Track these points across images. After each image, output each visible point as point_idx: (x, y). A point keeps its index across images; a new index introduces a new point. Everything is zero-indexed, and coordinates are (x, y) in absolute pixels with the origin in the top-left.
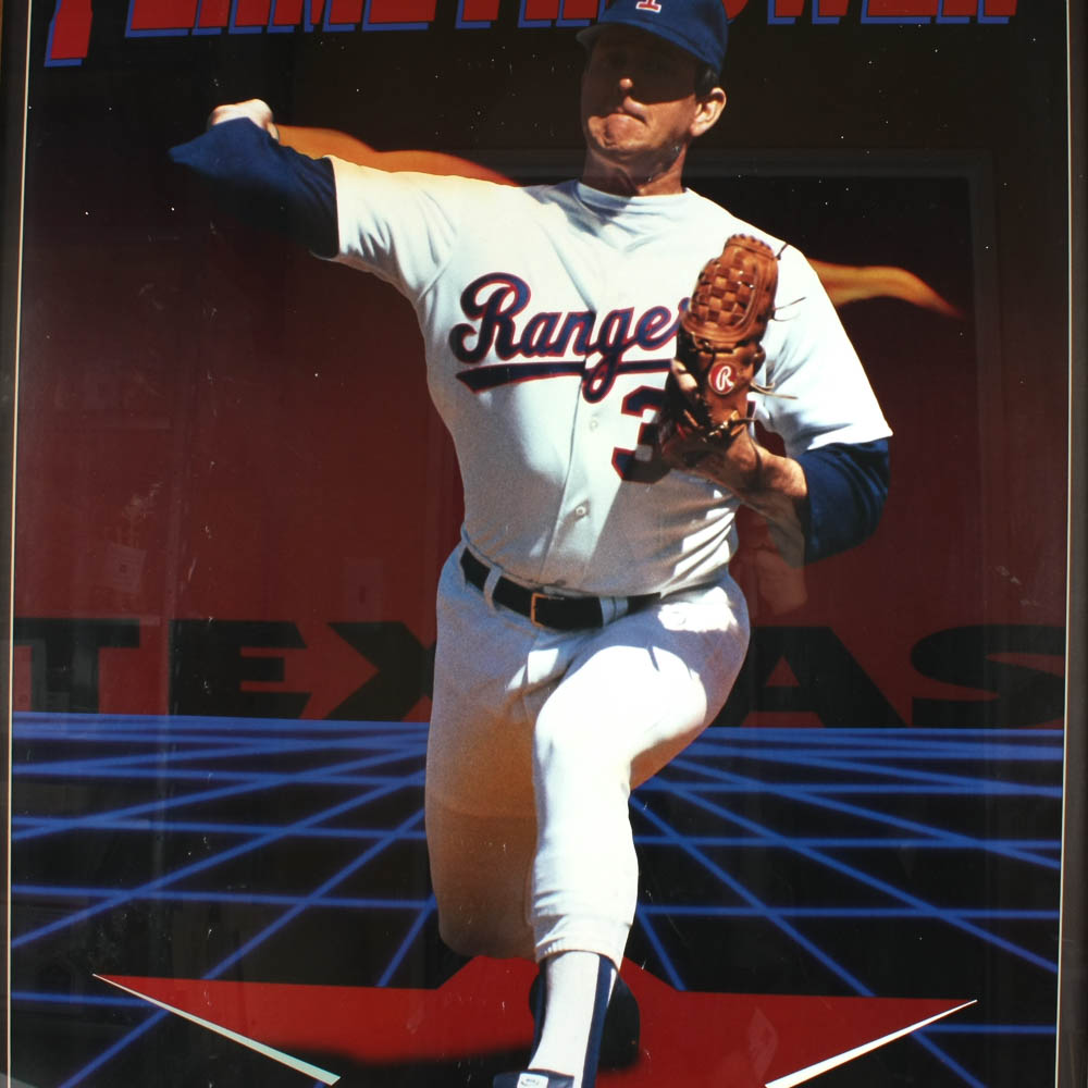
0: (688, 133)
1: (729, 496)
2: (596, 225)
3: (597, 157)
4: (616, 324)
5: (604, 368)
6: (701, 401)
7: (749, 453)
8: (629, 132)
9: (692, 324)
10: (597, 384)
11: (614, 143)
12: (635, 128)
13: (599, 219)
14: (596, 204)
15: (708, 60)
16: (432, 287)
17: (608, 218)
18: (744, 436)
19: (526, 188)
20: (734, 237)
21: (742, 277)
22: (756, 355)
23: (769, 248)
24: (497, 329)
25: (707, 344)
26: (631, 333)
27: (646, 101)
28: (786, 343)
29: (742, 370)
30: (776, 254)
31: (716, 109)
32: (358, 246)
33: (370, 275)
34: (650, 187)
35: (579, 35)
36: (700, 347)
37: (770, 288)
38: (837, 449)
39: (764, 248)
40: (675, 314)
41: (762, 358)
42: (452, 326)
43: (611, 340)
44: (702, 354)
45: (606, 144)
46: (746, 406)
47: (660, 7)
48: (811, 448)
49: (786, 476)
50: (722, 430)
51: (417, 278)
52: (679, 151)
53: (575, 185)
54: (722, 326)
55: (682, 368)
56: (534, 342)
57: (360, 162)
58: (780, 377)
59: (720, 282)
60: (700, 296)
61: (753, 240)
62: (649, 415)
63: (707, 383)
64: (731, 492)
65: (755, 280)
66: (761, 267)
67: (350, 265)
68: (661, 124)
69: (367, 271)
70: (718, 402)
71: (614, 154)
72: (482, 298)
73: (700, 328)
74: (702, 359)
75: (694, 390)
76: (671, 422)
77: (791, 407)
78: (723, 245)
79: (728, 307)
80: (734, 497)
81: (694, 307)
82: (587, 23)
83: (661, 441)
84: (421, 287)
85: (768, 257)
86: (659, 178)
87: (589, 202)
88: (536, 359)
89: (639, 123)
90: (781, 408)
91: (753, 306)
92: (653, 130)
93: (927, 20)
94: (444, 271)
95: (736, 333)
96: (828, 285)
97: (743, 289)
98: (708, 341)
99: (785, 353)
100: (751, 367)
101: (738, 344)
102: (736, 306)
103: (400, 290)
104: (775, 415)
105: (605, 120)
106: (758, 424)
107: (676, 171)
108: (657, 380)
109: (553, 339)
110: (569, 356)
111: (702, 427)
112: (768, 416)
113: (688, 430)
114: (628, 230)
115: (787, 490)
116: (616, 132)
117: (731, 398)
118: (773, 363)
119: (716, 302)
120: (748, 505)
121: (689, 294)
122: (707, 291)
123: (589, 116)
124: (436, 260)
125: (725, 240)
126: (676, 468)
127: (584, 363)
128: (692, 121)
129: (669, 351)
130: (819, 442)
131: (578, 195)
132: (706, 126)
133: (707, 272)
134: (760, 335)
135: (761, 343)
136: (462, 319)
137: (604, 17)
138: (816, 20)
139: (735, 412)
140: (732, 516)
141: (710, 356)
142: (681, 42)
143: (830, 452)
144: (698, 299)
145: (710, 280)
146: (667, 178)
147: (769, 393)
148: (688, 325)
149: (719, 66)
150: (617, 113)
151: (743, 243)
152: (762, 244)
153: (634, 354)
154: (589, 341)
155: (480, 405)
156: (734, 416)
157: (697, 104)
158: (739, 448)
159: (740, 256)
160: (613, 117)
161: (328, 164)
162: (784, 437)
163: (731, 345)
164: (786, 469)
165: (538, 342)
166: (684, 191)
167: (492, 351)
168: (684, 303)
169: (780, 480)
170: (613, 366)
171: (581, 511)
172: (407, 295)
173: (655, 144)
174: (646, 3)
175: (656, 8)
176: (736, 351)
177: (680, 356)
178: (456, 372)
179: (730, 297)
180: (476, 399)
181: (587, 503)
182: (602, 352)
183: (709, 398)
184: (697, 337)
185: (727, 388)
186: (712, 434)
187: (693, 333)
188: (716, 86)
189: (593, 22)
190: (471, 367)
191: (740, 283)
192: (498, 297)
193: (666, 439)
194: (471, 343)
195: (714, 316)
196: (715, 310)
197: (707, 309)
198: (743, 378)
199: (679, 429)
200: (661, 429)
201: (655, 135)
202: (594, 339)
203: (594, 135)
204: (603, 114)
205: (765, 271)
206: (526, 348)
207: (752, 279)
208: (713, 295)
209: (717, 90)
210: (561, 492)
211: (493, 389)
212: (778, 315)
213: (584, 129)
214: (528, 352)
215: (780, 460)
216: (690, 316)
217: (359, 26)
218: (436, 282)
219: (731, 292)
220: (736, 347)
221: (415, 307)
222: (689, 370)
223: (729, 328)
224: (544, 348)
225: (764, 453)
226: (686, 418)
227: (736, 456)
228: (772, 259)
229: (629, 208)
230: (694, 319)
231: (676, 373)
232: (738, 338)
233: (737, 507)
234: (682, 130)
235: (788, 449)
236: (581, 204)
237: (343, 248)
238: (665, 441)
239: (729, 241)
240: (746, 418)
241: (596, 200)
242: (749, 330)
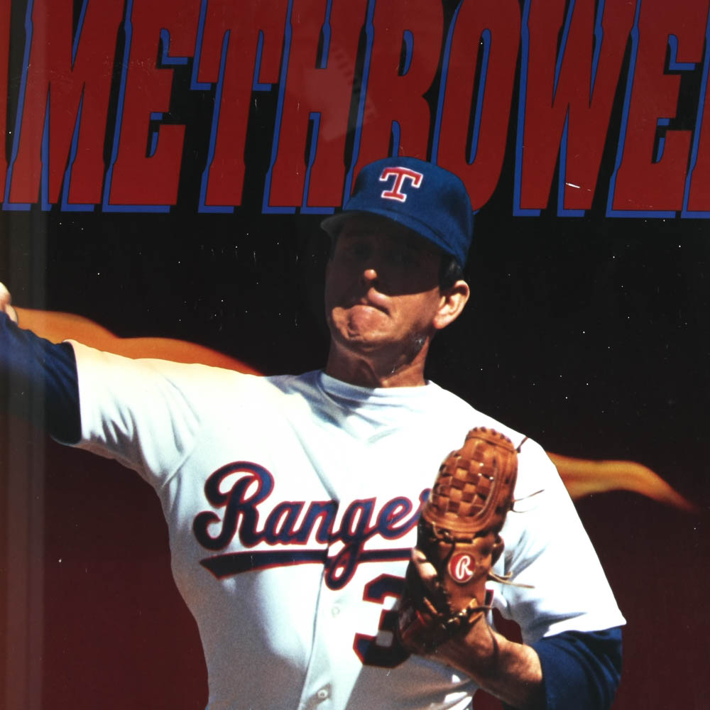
0: (432, 325)
1: (467, 681)
2: (339, 416)
3: (341, 347)
4: (359, 513)
5: (346, 557)
6: (441, 589)
7: (487, 640)
8: (373, 324)
9: (434, 515)
10: (339, 572)
11: (358, 335)
12: (379, 319)
13: (342, 410)
14: (340, 395)
15: (453, 252)
16: (175, 475)
17: (352, 409)
18: (482, 623)
19: (270, 377)
20: (475, 430)
21: (482, 469)
22: (495, 545)
23: (509, 441)
24: (241, 517)
25: (447, 534)
26: (373, 523)
27: (389, 293)
28: (524, 533)
29: (481, 559)
30: (516, 447)
31: (460, 302)
32: (100, 432)
33: (114, 462)
34: (393, 379)
35: (323, 224)
36: (440, 536)
37: (509, 480)
38: (572, 636)
39: (504, 441)
40: (416, 504)
41: (501, 548)
42: (196, 514)
43: (354, 528)
44: (443, 543)
45: (350, 335)
46: (485, 594)
47: (405, 196)
48: (547, 635)
49: (523, 662)
50: (461, 618)
51: (161, 465)
52: (423, 343)
53: (319, 376)
54: (462, 517)
55: (423, 556)
56: (278, 530)
57: (102, 348)
58: (518, 567)
59: (461, 473)
60: (441, 487)
61: (494, 433)
62: (390, 602)
63: (446, 572)
64: (469, 677)
65: (495, 474)
66: (501, 460)
67: (93, 451)
68: (405, 316)
69: (111, 457)
70: (457, 590)
71: (357, 346)
72: (226, 486)
73: (441, 519)
74: (441, 548)
75: (434, 579)
76: (411, 610)
77: (528, 596)
78: (464, 438)
79: (468, 498)
80: (472, 682)
81: (434, 498)
82: (331, 211)
83: (401, 628)
84: (164, 474)
85: (507, 449)
86: (402, 370)
87: (333, 393)
88: (279, 547)
89: (382, 315)
90: (518, 597)
91: (492, 498)
92: (396, 321)
93: (672, 215)
94: (187, 459)
95: (476, 523)
96: (566, 478)
97: (483, 481)
98: (448, 531)
99: (522, 544)
100: (490, 556)
101: (478, 535)
102: (476, 497)
103: (143, 477)
104: (512, 603)
105: (349, 310)
106: (496, 612)
107: (419, 362)
108: (398, 569)
109: (297, 527)
110: (312, 544)
111: (441, 614)
112: (505, 605)
113: (427, 616)
114: (371, 421)
115: (523, 676)
116: (360, 323)
117: (470, 586)
118: (511, 554)
119: (456, 493)
120: (486, 690)
121: (431, 486)
122: (447, 483)
123: (333, 307)
124: (180, 448)
125: (467, 433)
126: (416, 653)
127: (326, 551)
128: (435, 313)
129: (409, 540)
130: (554, 630)
131: (322, 386)
132: (449, 319)
133: (448, 464)
134: (499, 526)
135: (501, 534)
136: (206, 507)
137: (347, 206)
138: (561, 213)
139: (474, 600)
140: (469, 699)
141: (450, 545)
142: (426, 233)
143: (567, 639)
144: (439, 490)
145: (452, 472)
146: (410, 370)
147: (507, 582)
148: (428, 515)
149: (463, 259)
150: (361, 304)
151: (484, 436)
152: (503, 437)
153: (376, 543)
154: (331, 529)
155: (223, 591)
156: (472, 604)
157: (441, 297)
158: (477, 635)
159: (480, 449)
160: (357, 307)
161: (68, 349)
162: (521, 625)
163: (471, 536)
164: (522, 655)
165: (282, 530)
166: (427, 383)
167: (236, 539)
168: (425, 493)
169: (516, 666)
170: (355, 555)
171: (323, 694)
172: (151, 482)
173: (399, 336)
174: (392, 191)
175: (401, 197)
176: (475, 541)
177: (421, 545)
178: (200, 559)
179: (470, 488)
180: (221, 586)
181: (328, 687)
182: (344, 541)
183: (449, 587)
184: (437, 527)
185: (466, 576)
186: (451, 621)
187: (434, 523)
188: (460, 279)
189: (338, 210)
190: (215, 554)
191: (480, 475)
192: (242, 485)
193: (407, 625)
194: (215, 530)
195: (454, 507)
196: (454, 500)
197: (447, 500)
198: (481, 568)
199: (419, 616)
200: (401, 616)
201: (399, 327)
202: (336, 527)
203: (338, 325)
204: (347, 304)
205: (505, 464)
206: (269, 536)
207: (492, 471)
208: (453, 486)
209: (461, 283)
210: (303, 675)
211: (237, 576)
212: (515, 508)
213: (328, 319)
214: (272, 539)
215: (517, 646)
216: (431, 506)
217: (98, 207)
218: (179, 470)
219: (472, 483)
220: (475, 537)
221: (159, 494)
222: (429, 560)
223: (468, 518)
224: (286, 536)
225: (501, 639)
226: (426, 605)
227: (474, 643)
228: (512, 452)
229: (371, 399)
230: (435, 509)
231: (417, 562)
232: (477, 529)
233: (475, 690)
234: (425, 322)
235: (525, 636)
236: (325, 395)
237: (86, 434)
238: (405, 628)
239: (470, 433)
240: (484, 606)
241: (339, 390)
242: (488, 521)
